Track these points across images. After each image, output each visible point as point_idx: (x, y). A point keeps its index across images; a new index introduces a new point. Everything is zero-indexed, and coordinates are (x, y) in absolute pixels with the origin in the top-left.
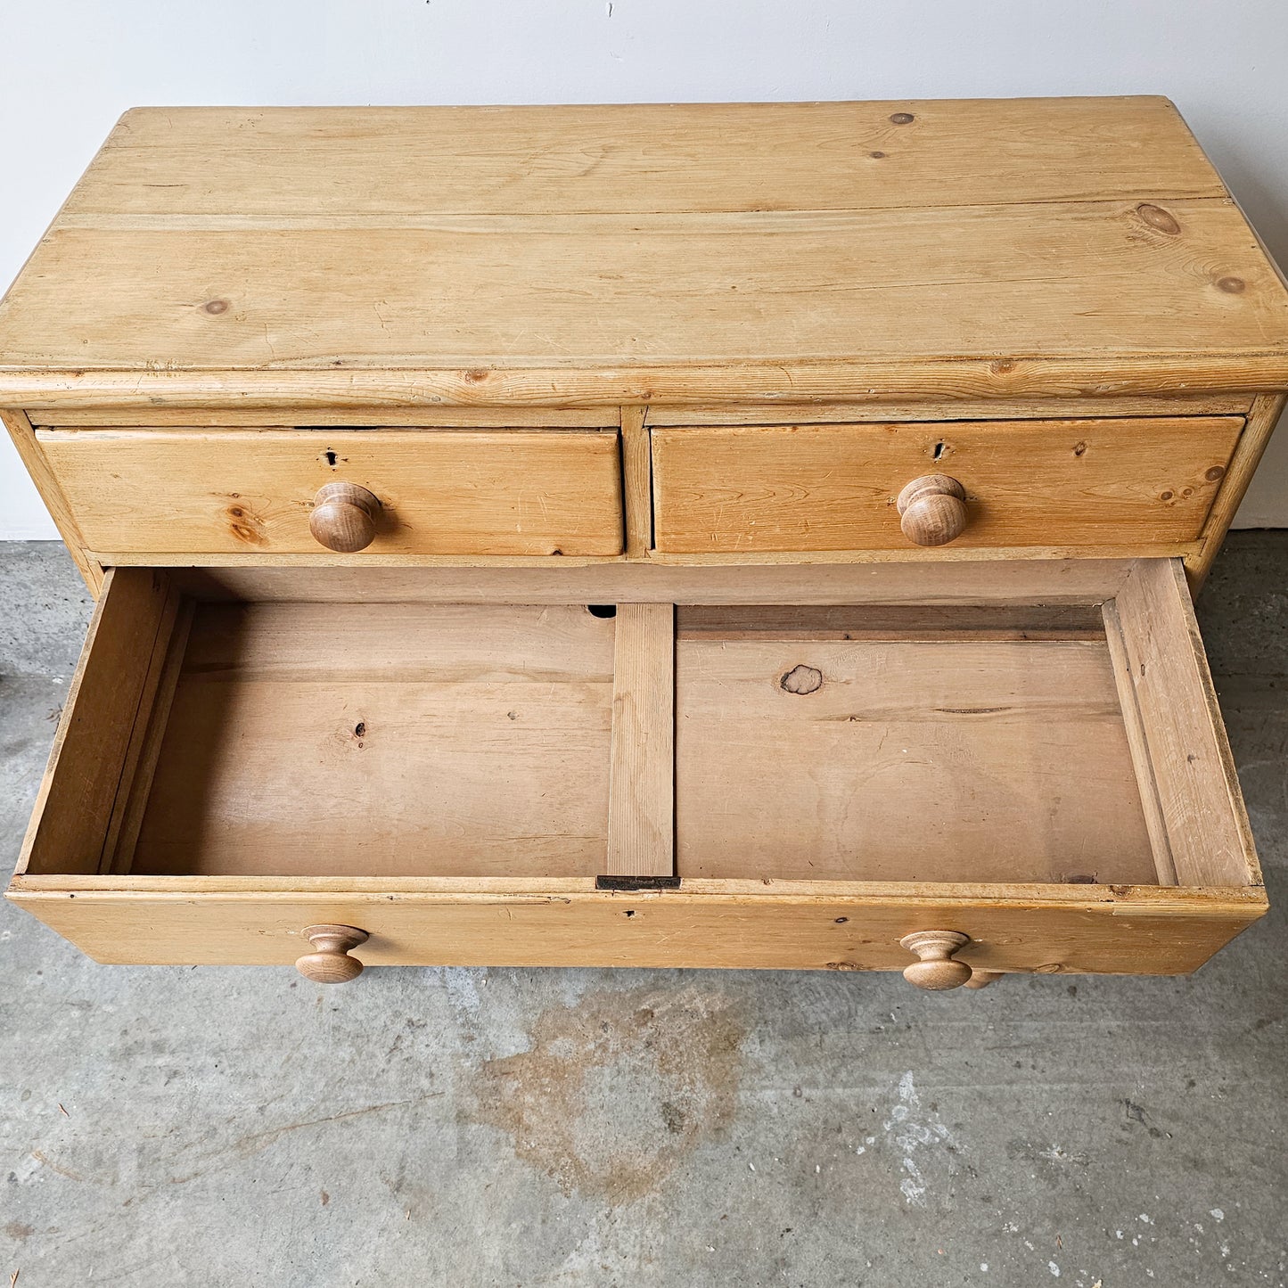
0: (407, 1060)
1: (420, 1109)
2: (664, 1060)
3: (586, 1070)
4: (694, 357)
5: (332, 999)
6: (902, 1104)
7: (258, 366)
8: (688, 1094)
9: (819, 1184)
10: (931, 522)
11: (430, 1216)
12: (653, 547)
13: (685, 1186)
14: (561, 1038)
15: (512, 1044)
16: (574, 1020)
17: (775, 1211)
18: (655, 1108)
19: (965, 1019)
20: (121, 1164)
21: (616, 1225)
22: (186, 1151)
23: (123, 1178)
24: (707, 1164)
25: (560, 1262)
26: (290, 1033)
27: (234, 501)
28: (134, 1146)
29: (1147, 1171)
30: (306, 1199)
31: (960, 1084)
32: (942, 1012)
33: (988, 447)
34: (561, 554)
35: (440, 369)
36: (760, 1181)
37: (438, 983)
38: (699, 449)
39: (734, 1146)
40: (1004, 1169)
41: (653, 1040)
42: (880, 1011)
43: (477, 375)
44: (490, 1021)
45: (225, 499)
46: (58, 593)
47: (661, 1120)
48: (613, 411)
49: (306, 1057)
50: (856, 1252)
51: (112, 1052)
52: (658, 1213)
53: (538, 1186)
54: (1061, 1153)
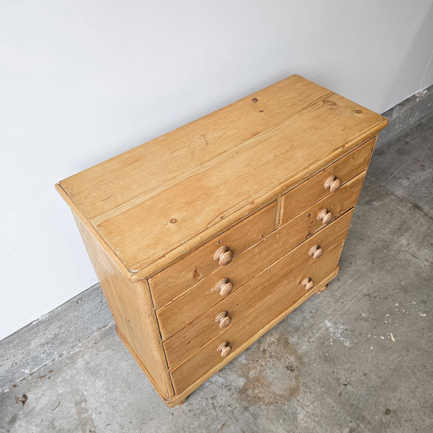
0: (220, 407)
1: (234, 415)
2: (277, 358)
3: (263, 374)
5: (186, 409)
6: (330, 328)
8: (289, 361)
9: (330, 357)
12: (279, 223)
13: (306, 381)
14: (250, 372)
15: (241, 382)
16: (250, 365)
17: (327, 370)
18: (285, 370)
19: (325, 301)
21: (301, 401)
24: (306, 372)
25: (297, 420)
26: (184, 426)
27: (195, 268)
29: (380, 306)
31: (336, 315)
32: (320, 303)
33: (340, 165)
36: (319, 366)
37: (209, 383)
39: (307, 364)
40: (358, 325)
41: (271, 355)
42: (309, 312)
44: (231, 382)
45: (193, 269)
47: (289, 371)
49: (194, 428)
50: (349, 365)
52: (306, 391)
53: (277, 408)
54: (364, 314)
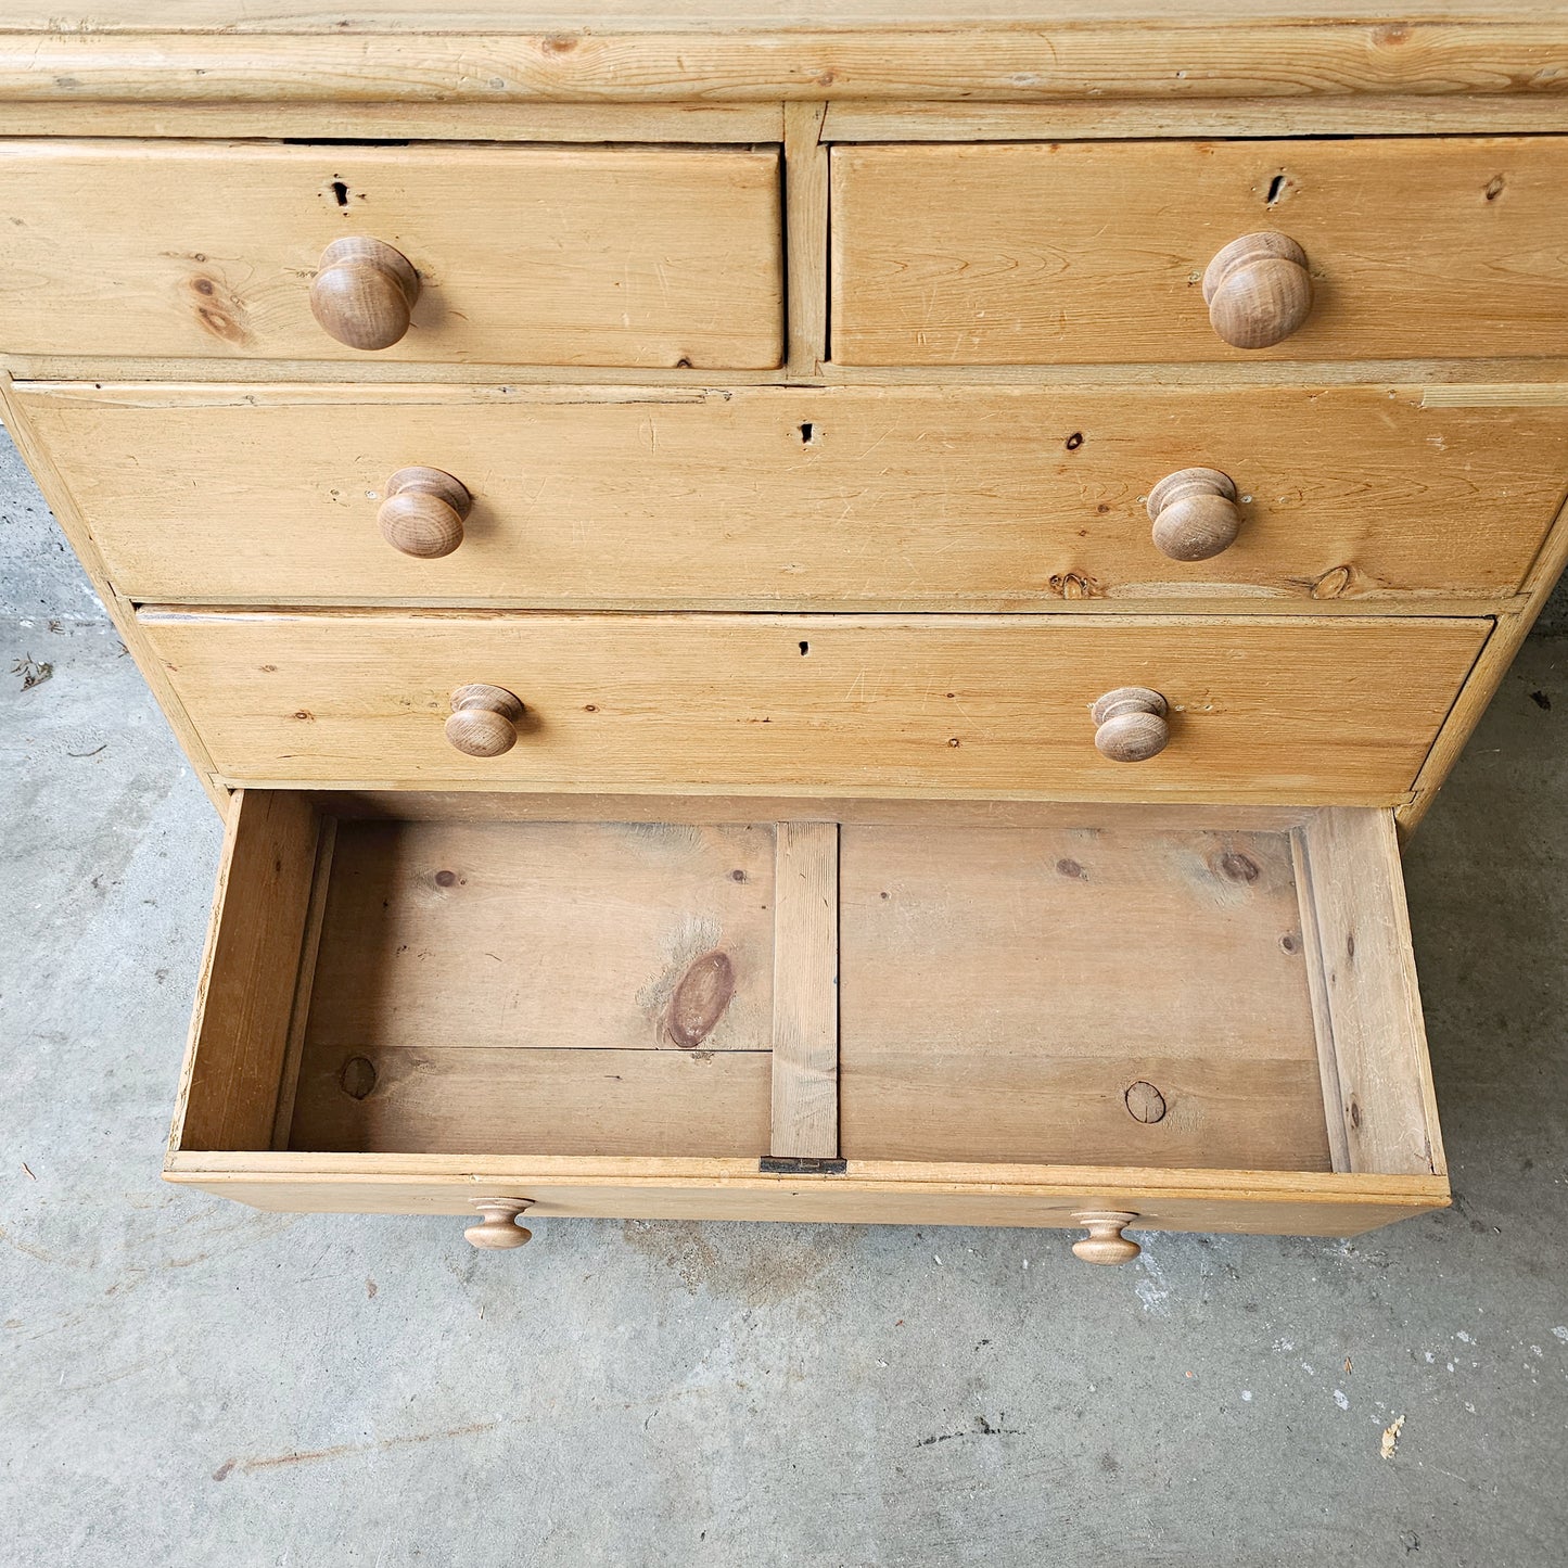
4: (901, 19)
7: (221, 27)
9: (1027, 1283)
10: (1257, 303)
11: (510, 1316)
12: (828, 357)
13: (848, 1281)
17: (967, 1316)
20: (103, 1242)
21: (756, 1331)
22: (189, 1226)
23: (106, 1259)
24: (878, 1255)
25: (682, 1376)
27: (200, 267)
28: (121, 1219)
29: (1467, 1276)
30: (348, 1291)
33: (1351, 183)
34: (690, 366)
35: (502, 34)
36: (949, 1278)
38: (905, 181)
39: (915, 1233)
40: (1275, 1269)
43: (561, 44)
45: (185, 263)
46: (18, 501)
48: (771, 113)
50: (1076, 1373)
51: (93, 1097)
52: (812, 1317)
54: (1351, 1251)
